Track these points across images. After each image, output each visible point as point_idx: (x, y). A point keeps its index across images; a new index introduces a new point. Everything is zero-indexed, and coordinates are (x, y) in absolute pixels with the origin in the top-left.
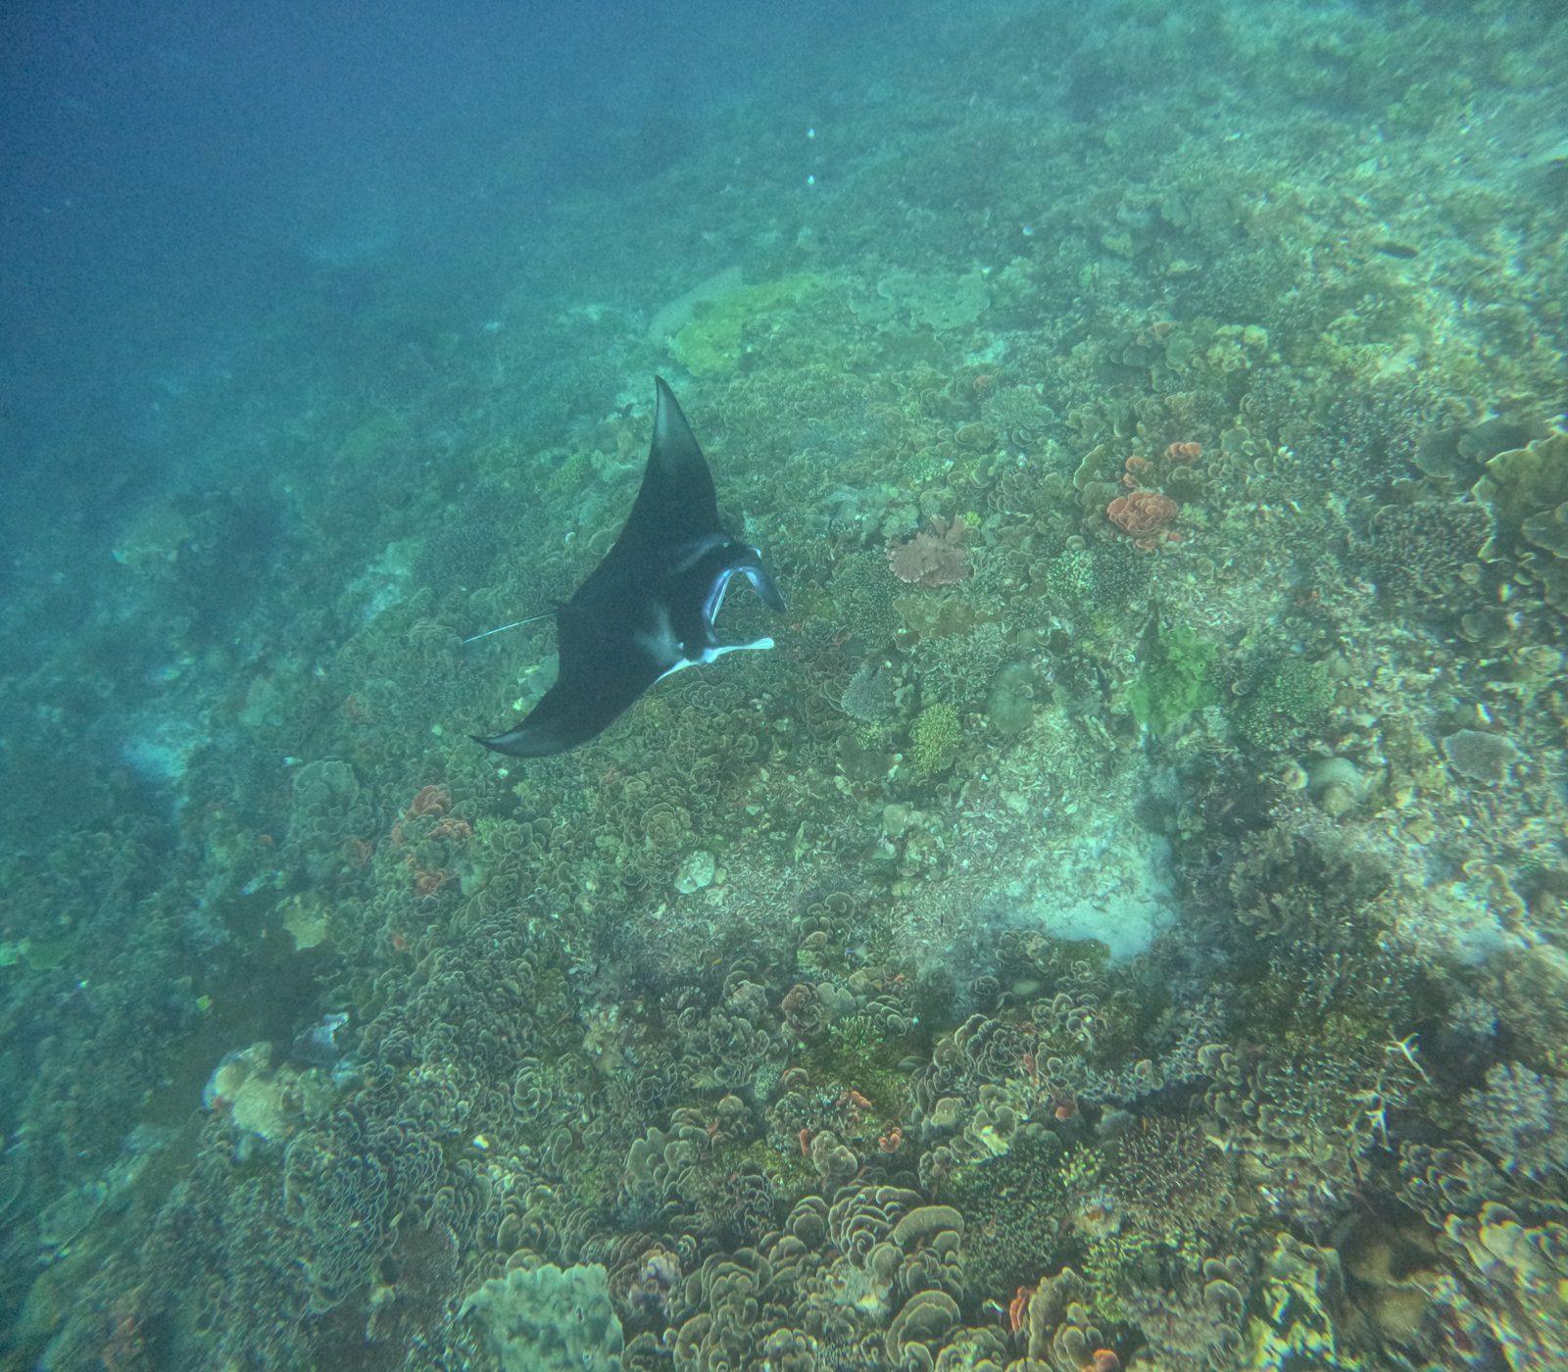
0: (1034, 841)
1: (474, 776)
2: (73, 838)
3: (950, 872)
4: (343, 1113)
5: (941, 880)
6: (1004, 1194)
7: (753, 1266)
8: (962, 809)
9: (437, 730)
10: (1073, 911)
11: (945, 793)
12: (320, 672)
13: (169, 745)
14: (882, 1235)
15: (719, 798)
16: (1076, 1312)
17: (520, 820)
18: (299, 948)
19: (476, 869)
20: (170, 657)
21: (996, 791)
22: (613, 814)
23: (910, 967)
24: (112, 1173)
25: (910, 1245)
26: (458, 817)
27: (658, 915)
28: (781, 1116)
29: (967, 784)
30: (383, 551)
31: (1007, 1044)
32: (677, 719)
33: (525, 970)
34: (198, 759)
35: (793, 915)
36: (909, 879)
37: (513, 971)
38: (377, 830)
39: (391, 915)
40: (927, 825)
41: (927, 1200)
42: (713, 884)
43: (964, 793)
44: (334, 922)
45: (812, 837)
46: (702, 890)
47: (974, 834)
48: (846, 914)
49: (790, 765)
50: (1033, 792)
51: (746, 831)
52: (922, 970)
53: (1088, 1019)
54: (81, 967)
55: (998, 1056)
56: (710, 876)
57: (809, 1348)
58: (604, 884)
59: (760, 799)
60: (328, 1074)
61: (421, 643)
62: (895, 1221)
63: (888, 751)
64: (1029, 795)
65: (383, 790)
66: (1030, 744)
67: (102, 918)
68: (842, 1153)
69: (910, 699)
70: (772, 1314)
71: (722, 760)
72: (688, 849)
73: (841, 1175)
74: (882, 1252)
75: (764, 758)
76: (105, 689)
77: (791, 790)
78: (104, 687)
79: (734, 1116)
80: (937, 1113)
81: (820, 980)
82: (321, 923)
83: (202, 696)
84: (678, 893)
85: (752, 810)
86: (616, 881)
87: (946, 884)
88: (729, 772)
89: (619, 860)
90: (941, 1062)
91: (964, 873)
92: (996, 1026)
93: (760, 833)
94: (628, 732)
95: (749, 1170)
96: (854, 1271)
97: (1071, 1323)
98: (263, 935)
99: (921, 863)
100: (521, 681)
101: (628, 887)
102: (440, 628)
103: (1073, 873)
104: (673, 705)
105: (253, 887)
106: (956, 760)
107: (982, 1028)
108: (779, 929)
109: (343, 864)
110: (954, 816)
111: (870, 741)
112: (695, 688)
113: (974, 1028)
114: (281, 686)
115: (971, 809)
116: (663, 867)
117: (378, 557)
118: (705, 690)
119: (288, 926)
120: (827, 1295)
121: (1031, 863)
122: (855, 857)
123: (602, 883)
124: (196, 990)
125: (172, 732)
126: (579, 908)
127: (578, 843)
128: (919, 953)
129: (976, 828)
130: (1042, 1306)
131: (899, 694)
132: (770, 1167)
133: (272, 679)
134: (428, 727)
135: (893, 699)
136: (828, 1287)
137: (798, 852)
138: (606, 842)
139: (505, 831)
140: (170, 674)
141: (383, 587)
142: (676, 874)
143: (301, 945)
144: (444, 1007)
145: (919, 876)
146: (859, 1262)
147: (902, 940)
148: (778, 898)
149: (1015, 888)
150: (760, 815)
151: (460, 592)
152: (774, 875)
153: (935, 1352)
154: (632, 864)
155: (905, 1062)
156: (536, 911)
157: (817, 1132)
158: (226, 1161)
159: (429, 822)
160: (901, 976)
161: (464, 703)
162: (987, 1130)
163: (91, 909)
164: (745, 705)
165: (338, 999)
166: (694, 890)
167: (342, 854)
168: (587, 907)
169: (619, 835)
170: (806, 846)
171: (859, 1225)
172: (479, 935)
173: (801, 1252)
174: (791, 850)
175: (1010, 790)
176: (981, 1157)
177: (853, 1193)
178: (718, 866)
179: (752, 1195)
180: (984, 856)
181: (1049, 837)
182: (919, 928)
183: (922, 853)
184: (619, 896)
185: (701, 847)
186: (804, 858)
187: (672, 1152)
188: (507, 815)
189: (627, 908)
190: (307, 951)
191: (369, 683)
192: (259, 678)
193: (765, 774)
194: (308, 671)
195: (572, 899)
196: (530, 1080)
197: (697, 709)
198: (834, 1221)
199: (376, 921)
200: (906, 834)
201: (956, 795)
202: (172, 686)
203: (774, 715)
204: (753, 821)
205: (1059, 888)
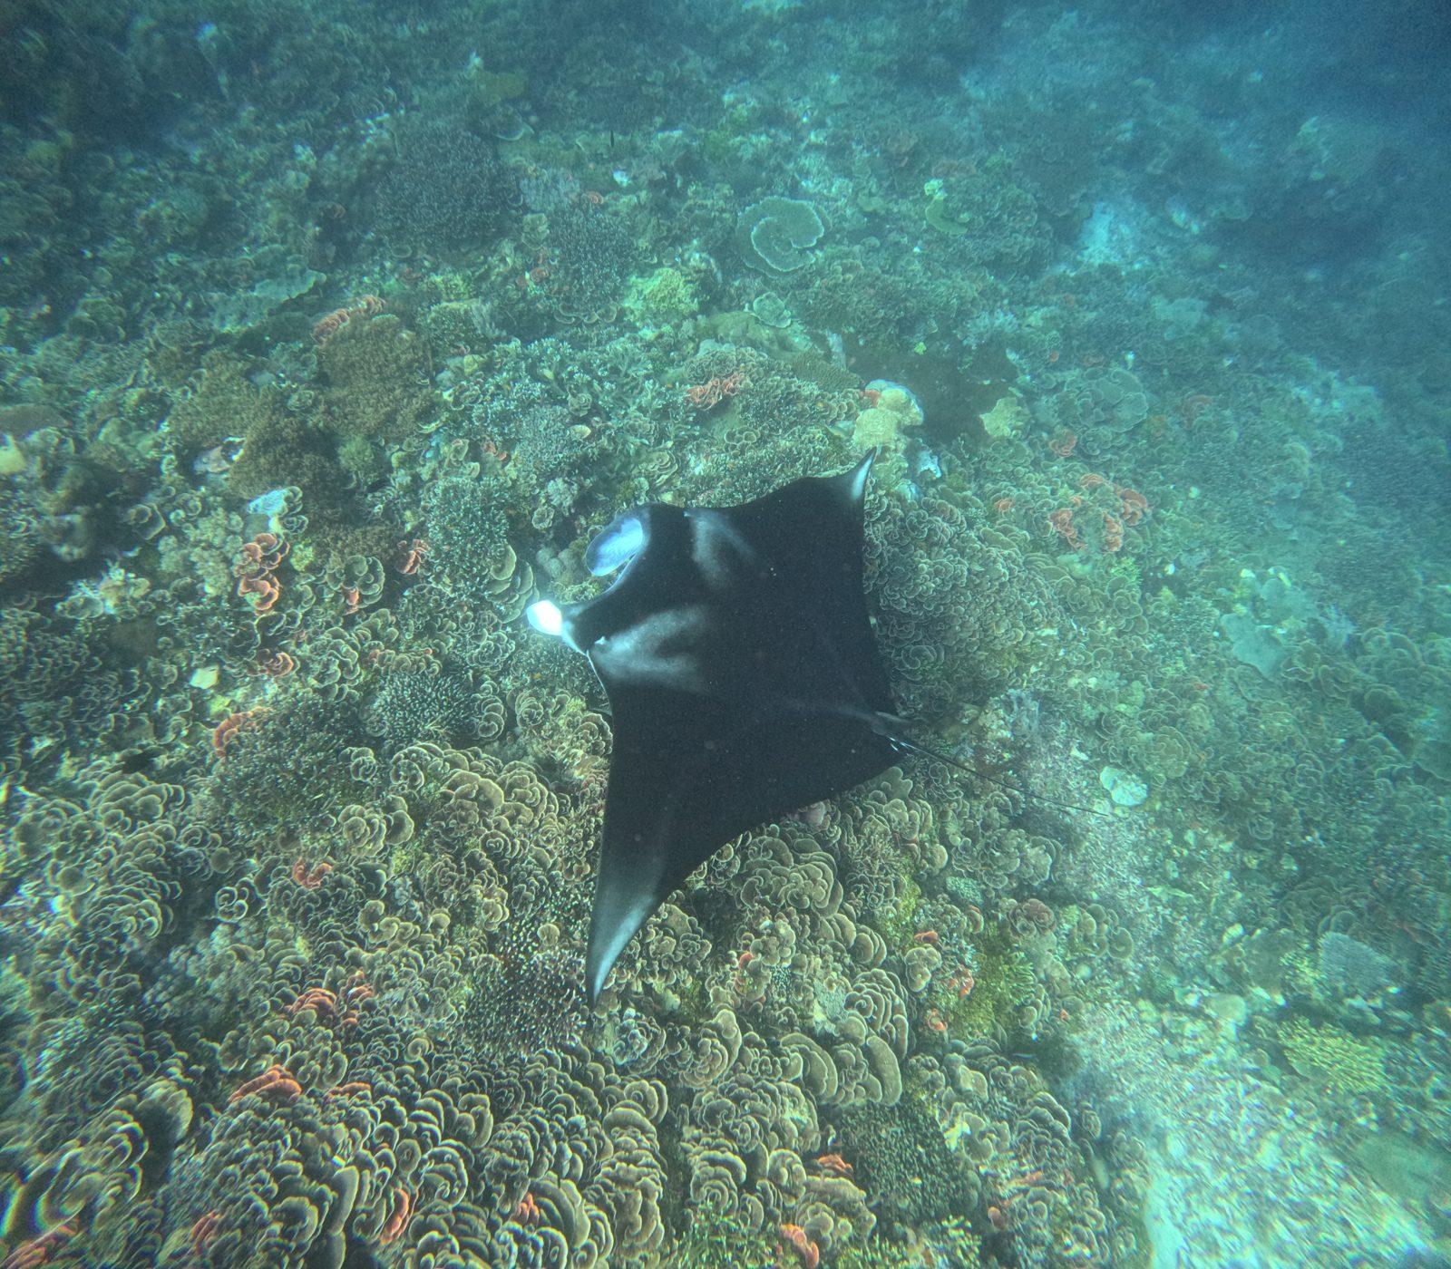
0: (1231, 1174)
1: (1165, 541)
2: (1030, 196)
3: (1178, 1068)
4: (886, 501)
5: (1166, 1057)
6: (920, 1149)
7: (833, 899)
8: (1244, 1080)
9: (1195, 492)
10: (1168, 1223)
11: (1258, 1060)
12: (1227, 363)
13: (1110, 240)
14: (871, 1024)
15: (1200, 802)
16: (844, 1227)
17: (1143, 600)
18: (982, 417)
19: (1088, 568)
20: (1197, 211)
21: (1274, 1126)
22: (1165, 695)
23: (1078, 1025)
24: (798, 327)
25: (868, 1052)
26: (1126, 536)
27: (1075, 752)
28: (946, 912)
29: (1277, 1091)
30: (1361, 383)
31: (1051, 1155)
32: (1278, 749)
33: (1017, 636)
34: (1109, 271)
35: (1098, 890)
36: (1160, 1020)
37: (1014, 625)
38: (1089, 457)
39: (1028, 494)
40: (1222, 1041)
41: (903, 1065)
42: (1113, 805)
43: (1266, 1086)
44: (1010, 442)
45: (1174, 904)
46: (1107, 795)
47: (1220, 1096)
48: (1112, 950)
49: (1242, 873)
50: (1286, 1177)
51: (1168, 833)
52: (1076, 1037)
53: (1087, 1252)
54: (928, 243)
55: (1038, 1144)
56: (1123, 802)
57: (782, 959)
58: (1096, 696)
59: (1202, 844)
60: (905, 476)
61: (1285, 458)
62: (883, 1036)
63: (1285, 987)
64: (1281, 1170)
65: (1126, 454)
66: (1347, 1179)
67: (970, 244)
68: (924, 975)
69: (1357, 1017)
70: (802, 922)
71: (1241, 803)
72: (1146, 778)
73: (905, 974)
74: (858, 1024)
75: (1246, 843)
76: (1155, 167)
77: (1215, 876)
78: (1156, 166)
79: (931, 861)
80: (972, 1073)
81: (1056, 933)
82: (1007, 431)
83: (1159, 251)
84: (1099, 770)
85: (1190, 837)
86: (1102, 708)
87: (1162, 1062)
88: (1230, 811)
89: (1122, 707)
90: (1015, 1073)
91: (1178, 1083)
92: (1064, 1140)
93: (1168, 848)
94: (1249, 696)
95: (897, 884)
96: (842, 998)
97: (836, 1221)
98: (987, 382)
99: (1182, 1036)
100: (1271, 571)
101: (1098, 721)
102: (1306, 472)
103: (1207, 1225)
104: (1291, 742)
105: (1012, 356)
106: (1305, 1080)
107: (1059, 1125)
108: (1086, 880)
109: (1050, 432)
110: (1238, 1073)
111: (1292, 967)
112: (1317, 767)
113: (1058, 1115)
114: (1203, 328)
115: (1247, 1093)
116: (1125, 754)
117: (1351, 379)
118: (1316, 775)
119: (1000, 403)
120: (820, 972)
121: (1205, 1167)
122: (1160, 951)
123: (1098, 694)
124: (929, 339)
125: (1121, 240)
126: (1070, 675)
127: (1132, 664)
128: (1091, 1034)
129: (1228, 1099)
130: (842, 1189)
131: (1357, 1002)
132: (902, 904)
133: (1207, 318)
134: (1195, 482)
135: (1352, 996)
136: (827, 974)
137: (1157, 891)
138: (1138, 692)
139: (1130, 589)
140: (1179, 217)
141: (1317, 394)
142: (1117, 766)
143: (986, 418)
144: (977, 568)
145: (1164, 1031)
146: (850, 1003)
147: (1101, 1014)
148: (1111, 873)
149: (1175, 1146)
150: (1186, 844)
151: (1344, 480)
152: (1131, 867)
153: (796, 1082)
154: (1123, 723)
155: (1001, 1030)
156: (1063, 634)
157: (938, 948)
158: (834, 415)
159: (1117, 510)
160: (1070, 1018)
161: (1233, 516)
162: (967, 1129)
163: (977, 233)
164: (1308, 823)
165: (950, 462)
166: (1107, 787)
167: (1060, 430)
168: (1073, 682)
169: (1146, 705)
170: (1164, 899)
171: (876, 1001)
172: (1037, 585)
173: (846, 941)
174: (1159, 883)
175: (1281, 1144)
176: (942, 1120)
177: (898, 993)
178: (1133, 808)
179: (878, 890)
180: (1200, 1108)
181: (1241, 1195)
182: (1114, 1033)
183: (1195, 1038)
184: (1089, 712)
185: (1150, 790)
186: (1152, 896)
187: (896, 806)
188: (1143, 587)
189: (1078, 722)
190: (980, 424)
191: (1227, 413)
192: (1202, 304)
193: (1227, 847)
194: (1224, 350)
195: (1079, 667)
196: (927, 658)
197: (1293, 770)
198: (875, 975)
199: (1017, 479)
200: (1208, 1017)
201: (1258, 1075)
202: (1167, 222)
203: (1298, 853)
204: (1179, 840)
205: (1188, 1205)
